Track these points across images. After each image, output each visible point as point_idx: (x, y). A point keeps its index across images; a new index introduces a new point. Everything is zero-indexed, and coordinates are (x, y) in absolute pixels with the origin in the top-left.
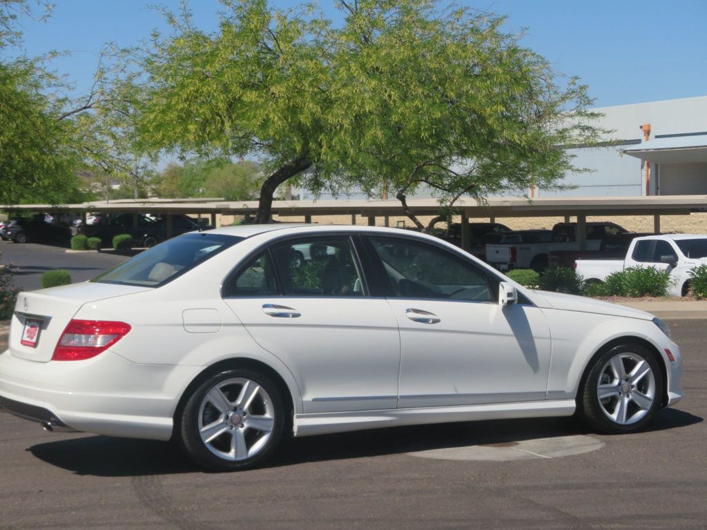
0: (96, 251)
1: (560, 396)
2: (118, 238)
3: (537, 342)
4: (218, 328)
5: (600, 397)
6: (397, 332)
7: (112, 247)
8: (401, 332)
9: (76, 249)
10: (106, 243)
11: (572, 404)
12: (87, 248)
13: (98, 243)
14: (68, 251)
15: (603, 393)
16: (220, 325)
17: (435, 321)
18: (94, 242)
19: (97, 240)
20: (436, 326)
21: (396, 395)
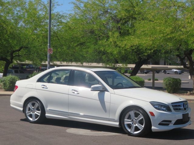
1: (114, 120)
4: (31, 89)
5: (125, 123)
6: (68, 95)
11: (118, 124)
16: (32, 89)
20: (78, 95)
21: (68, 112)
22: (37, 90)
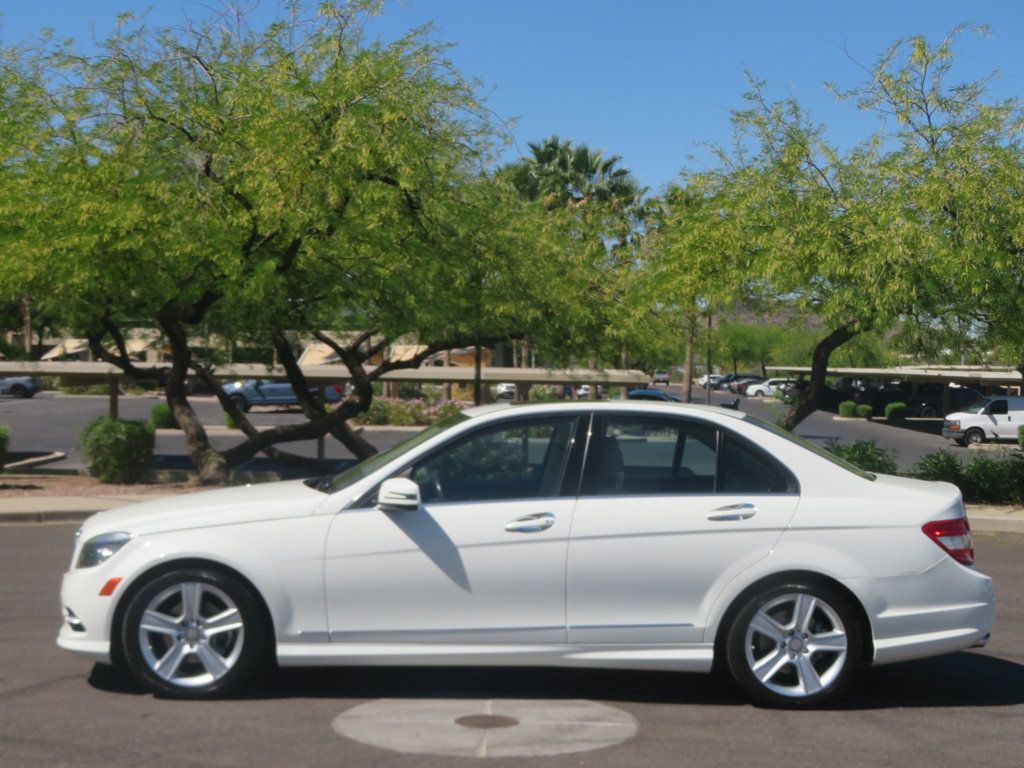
0: (865, 420)
2: (890, 407)
7: (884, 415)
9: (843, 416)
10: (878, 410)
12: (857, 416)
13: (869, 411)
14: (837, 418)
18: (864, 410)
19: (868, 407)
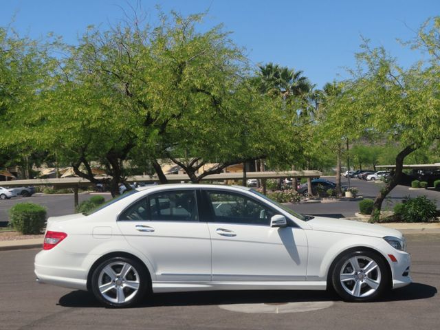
0: (424, 189)
1: (316, 278)
2: (437, 182)
3: (298, 248)
4: (109, 236)
5: (342, 280)
6: (209, 241)
7: (433, 186)
8: (213, 241)
9: (414, 188)
10: (430, 184)
11: (324, 283)
13: (426, 185)
14: (410, 189)
15: (344, 278)
16: (111, 235)
17: (234, 235)
18: (423, 184)
19: (425, 183)
20: (234, 238)
21: (209, 273)
22: (126, 237)
